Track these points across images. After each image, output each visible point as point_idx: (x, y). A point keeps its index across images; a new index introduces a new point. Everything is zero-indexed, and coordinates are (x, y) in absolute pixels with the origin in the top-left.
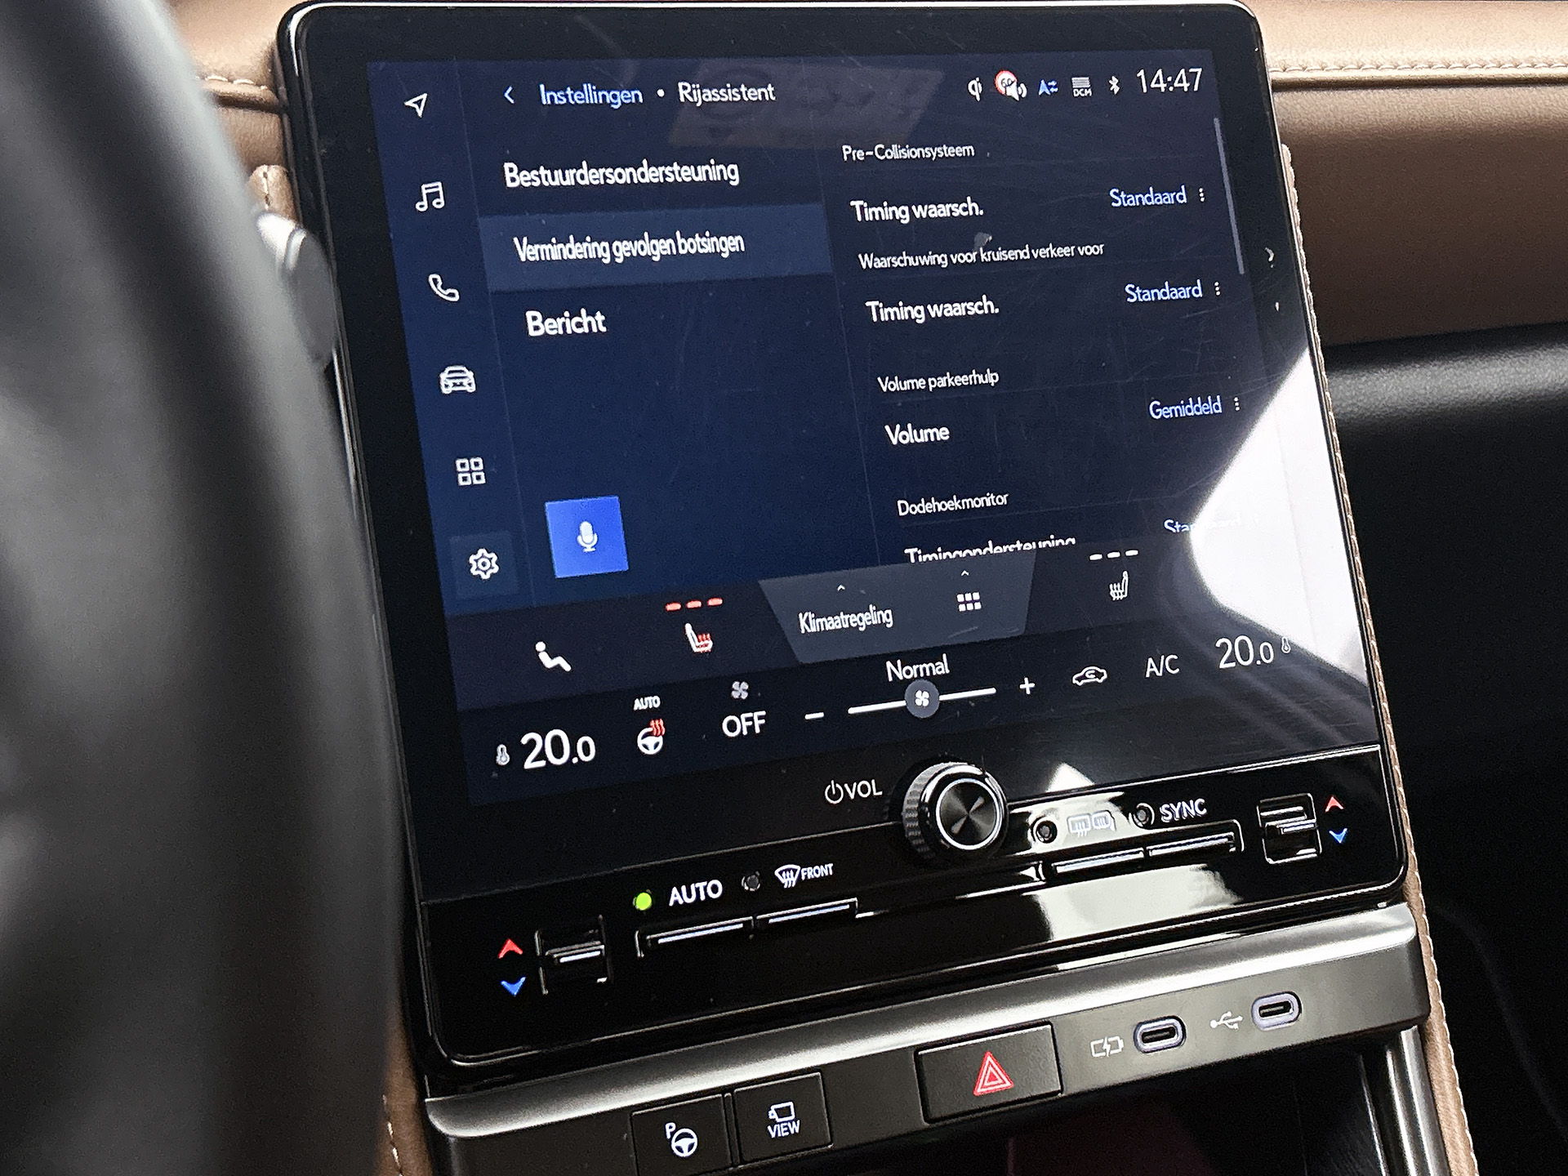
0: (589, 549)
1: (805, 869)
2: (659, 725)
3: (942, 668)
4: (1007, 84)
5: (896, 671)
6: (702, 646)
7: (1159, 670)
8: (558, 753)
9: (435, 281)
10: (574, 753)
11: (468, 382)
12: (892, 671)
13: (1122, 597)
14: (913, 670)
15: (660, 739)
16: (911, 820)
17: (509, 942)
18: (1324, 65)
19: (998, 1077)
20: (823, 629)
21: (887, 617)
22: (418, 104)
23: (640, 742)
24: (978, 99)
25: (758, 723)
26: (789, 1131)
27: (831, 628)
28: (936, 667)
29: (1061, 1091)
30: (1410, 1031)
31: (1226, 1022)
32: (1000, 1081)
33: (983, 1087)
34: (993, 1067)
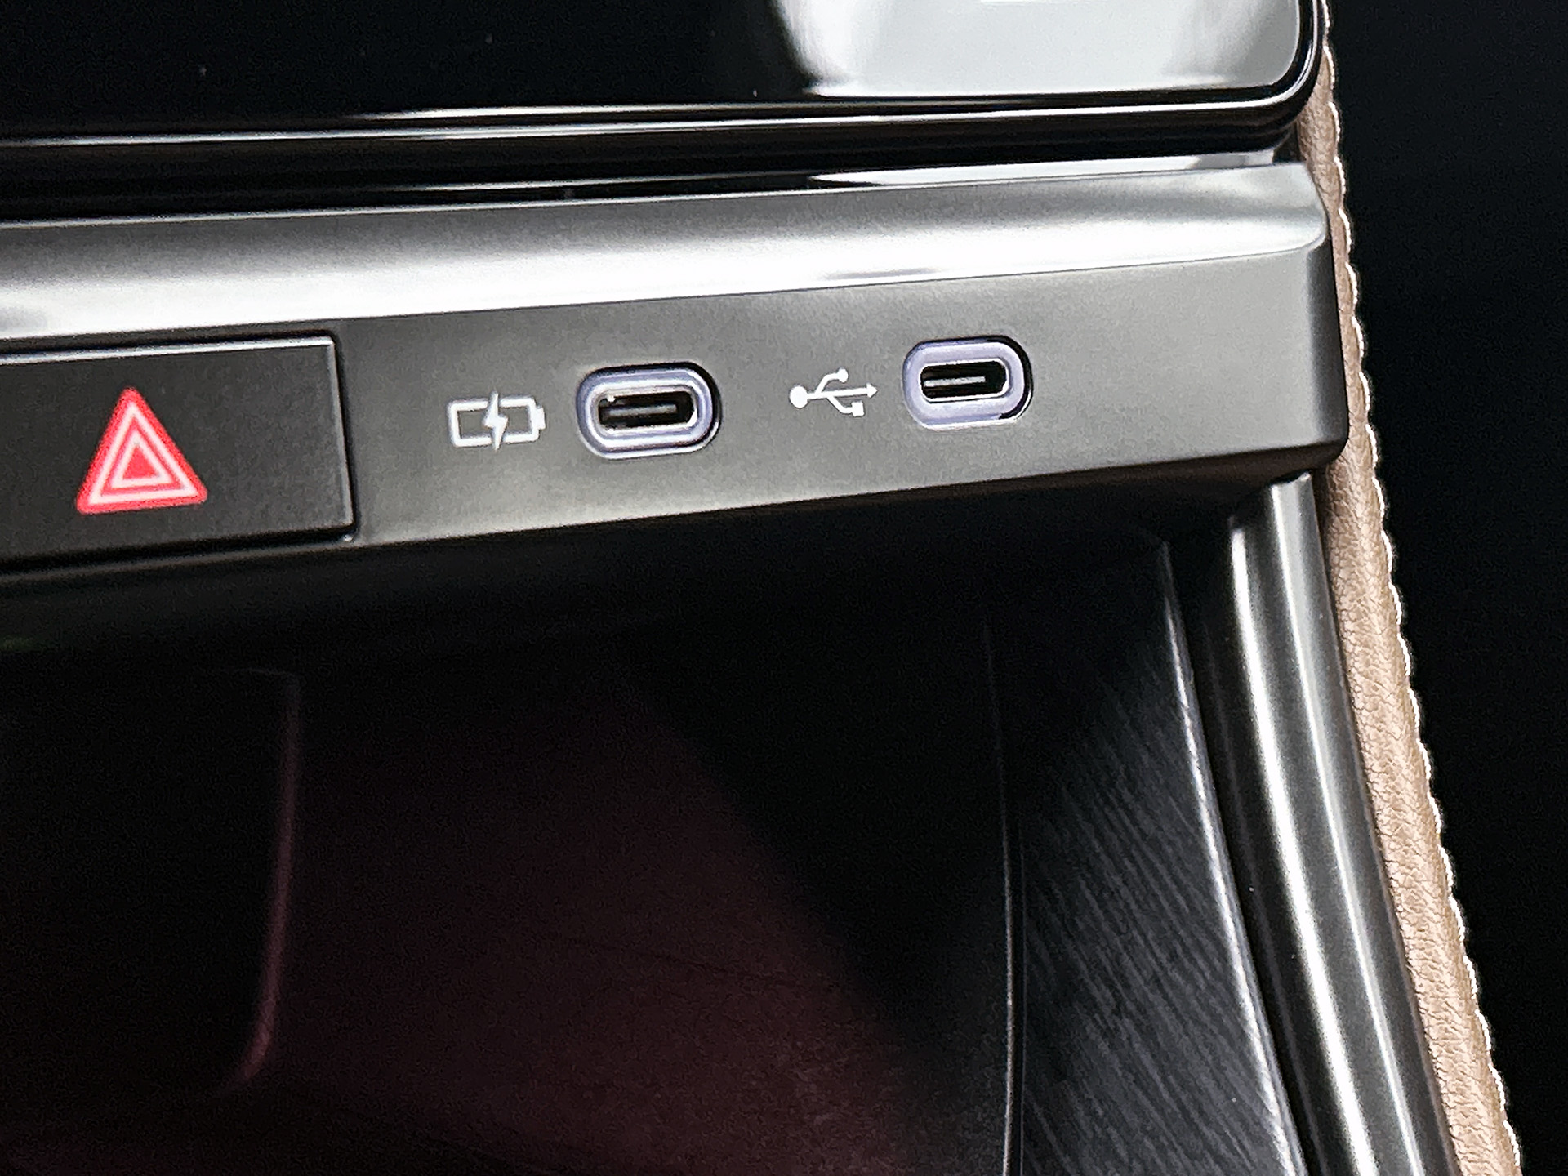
19: (156, 463)
29: (353, 529)
30: (1292, 488)
31: (831, 396)
32: (164, 478)
33: (107, 490)
34: (145, 437)
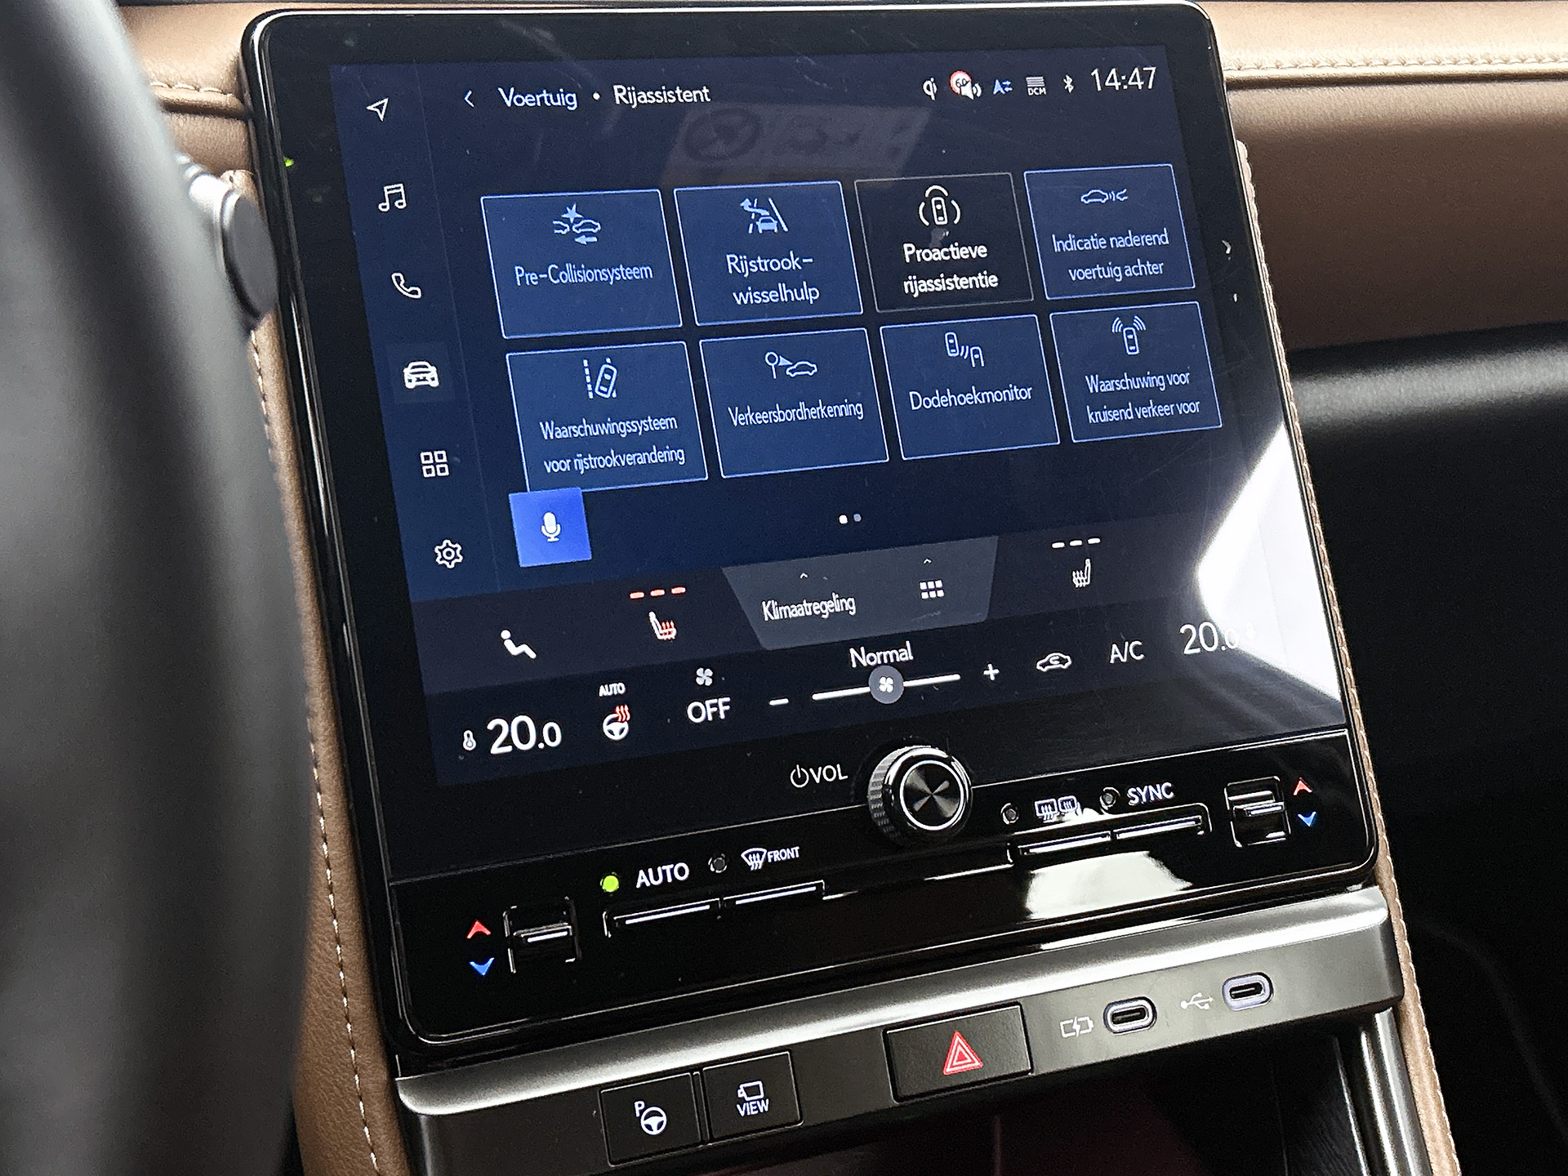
0: (553, 539)
1: (771, 852)
2: (625, 712)
3: (906, 655)
4: (962, 84)
5: (860, 657)
6: (666, 634)
7: (1123, 655)
8: (524, 738)
9: (398, 278)
10: (540, 739)
11: (431, 377)
12: (856, 658)
13: (1085, 584)
14: (877, 657)
15: (626, 725)
16: (875, 801)
17: (477, 923)
18: (1279, 64)
19: (966, 1056)
20: (786, 617)
21: (850, 605)
22: (379, 108)
23: (606, 728)
24: (933, 98)
25: (722, 709)
26: (758, 1109)
27: (794, 616)
28: (899, 653)
29: (1032, 1071)
30: (1385, 1013)
31: (1196, 1003)
32: (969, 1060)
33: (952, 1066)
34: (962, 1046)
